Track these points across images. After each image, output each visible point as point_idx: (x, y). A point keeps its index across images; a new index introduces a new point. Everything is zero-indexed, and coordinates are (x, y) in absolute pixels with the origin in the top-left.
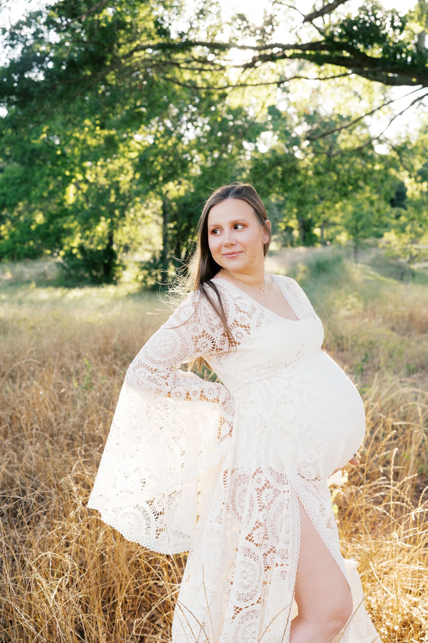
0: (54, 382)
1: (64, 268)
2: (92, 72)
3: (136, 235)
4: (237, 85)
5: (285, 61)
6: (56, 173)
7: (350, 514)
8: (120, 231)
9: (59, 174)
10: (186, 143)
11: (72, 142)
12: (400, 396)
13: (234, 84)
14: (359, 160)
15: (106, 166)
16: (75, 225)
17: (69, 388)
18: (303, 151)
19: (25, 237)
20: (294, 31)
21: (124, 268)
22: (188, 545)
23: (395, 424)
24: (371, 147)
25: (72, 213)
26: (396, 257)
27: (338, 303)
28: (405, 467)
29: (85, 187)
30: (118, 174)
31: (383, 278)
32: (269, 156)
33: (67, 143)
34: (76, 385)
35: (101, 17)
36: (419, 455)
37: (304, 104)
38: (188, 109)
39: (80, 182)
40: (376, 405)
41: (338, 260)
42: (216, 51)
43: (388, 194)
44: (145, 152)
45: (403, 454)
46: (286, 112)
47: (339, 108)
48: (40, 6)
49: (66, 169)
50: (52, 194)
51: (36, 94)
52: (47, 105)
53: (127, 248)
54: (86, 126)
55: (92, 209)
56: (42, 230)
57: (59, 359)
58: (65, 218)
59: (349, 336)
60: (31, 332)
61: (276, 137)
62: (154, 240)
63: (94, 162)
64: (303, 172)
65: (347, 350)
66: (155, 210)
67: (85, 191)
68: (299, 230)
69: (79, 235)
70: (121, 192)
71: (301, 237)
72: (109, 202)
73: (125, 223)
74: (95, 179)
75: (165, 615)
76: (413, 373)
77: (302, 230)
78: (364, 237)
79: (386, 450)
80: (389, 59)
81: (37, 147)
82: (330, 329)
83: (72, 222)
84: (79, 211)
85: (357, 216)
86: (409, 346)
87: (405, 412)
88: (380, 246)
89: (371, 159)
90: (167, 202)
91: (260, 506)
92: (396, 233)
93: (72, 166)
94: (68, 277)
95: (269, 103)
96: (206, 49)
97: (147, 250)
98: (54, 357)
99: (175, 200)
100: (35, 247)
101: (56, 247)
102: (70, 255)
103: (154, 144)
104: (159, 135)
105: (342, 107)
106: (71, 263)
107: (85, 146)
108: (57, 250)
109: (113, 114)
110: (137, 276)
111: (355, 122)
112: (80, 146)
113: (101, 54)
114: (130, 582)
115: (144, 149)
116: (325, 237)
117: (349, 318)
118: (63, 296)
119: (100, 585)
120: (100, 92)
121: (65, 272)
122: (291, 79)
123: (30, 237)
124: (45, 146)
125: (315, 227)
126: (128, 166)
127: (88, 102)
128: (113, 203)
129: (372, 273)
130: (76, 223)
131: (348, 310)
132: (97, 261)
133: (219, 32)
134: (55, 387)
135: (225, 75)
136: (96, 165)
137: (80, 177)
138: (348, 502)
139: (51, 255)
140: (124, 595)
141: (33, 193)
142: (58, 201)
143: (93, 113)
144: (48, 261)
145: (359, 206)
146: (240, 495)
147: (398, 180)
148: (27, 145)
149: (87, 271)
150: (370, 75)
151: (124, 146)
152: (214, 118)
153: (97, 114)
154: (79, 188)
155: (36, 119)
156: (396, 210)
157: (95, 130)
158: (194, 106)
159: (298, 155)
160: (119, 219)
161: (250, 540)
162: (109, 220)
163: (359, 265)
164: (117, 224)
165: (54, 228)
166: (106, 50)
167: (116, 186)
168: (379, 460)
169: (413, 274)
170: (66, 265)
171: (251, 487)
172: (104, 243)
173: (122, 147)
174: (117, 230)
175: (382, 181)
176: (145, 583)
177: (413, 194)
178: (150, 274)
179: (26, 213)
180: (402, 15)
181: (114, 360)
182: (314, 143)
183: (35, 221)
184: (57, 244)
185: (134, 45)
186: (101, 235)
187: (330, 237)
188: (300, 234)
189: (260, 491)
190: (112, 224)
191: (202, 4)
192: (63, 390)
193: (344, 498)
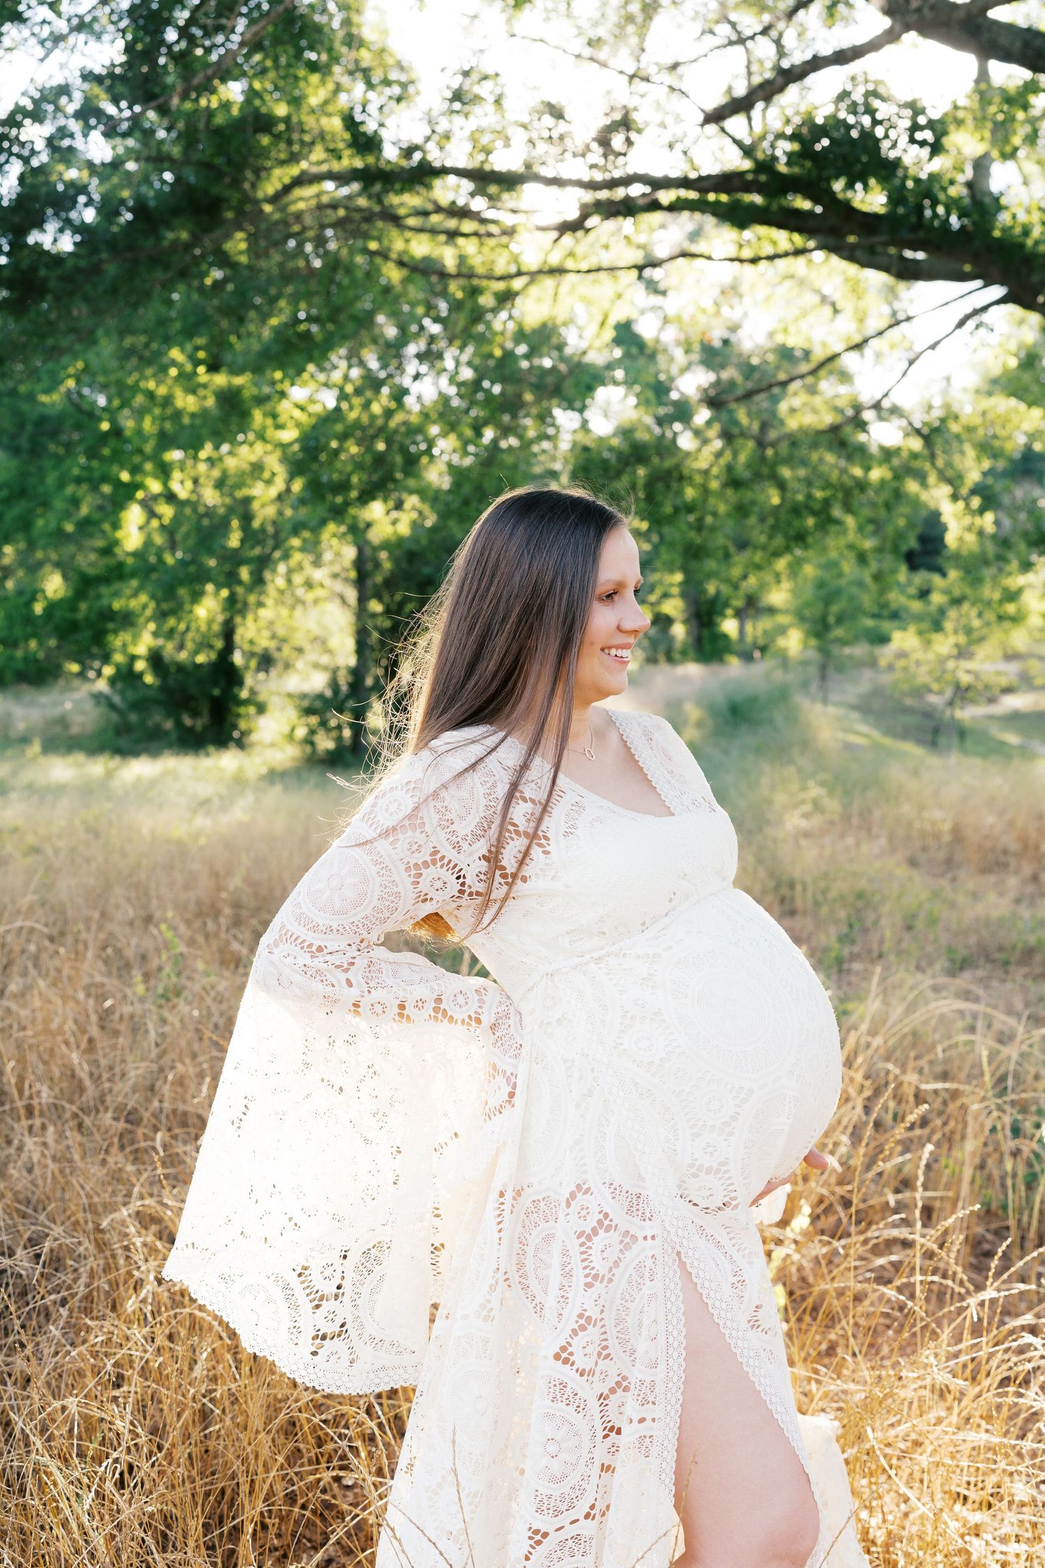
0: (86, 980)
1: (112, 706)
2: (192, 234)
3: (292, 629)
4: (540, 272)
5: (657, 217)
6: (97, 474)
7: (815, 1309)
8: (250, 617)
9: (105, 479)
10: (416, 408)
11: (139, 400)
12: (933, 1023)
13: (534, 268)
14: (830, 458)
15: (221, 459)
16: (140, 601)
17: (125, 997)
18: (697, 433)
19: (18, 631)
20: (679, 148)
21: (261, 709)
22: (411, 1370)
23: (924, 1087)
24: (862, 425)
25: (133, 575)
26: (920, 691)
27: (780, 798)
28: (951, 1194)
29: (167, 511)
30: (249, 481)
31: (888, 742)
32: (615, 442)
33: (125, 403)
34: (140, 989)
35: (214, 104)
36: (982, 1166)
37: (702, 319)
38: (422, 328)
39: (155, 498)
40: (877, 1041)
41: (782, 695)
42: (493, 189)
43: (900, 536)
44: (314, 427)
45: (943, 1161)
46: (657, 341)
47: (785, 330)
48: (66, 73)
49: (122, 468)
50: (85, 526)
51: (52, 284)
52: (80, 310)
53: (266, 661)
54: (173, 363)
55: (183, 563)
56: (58, 614)
57: (100, 928)
58: (117, 586)
59: (809, 880)
60: (29, 860)
61: (633, 400)
62: (334, 643)
63: (191, 452)
64: (698, 479)
65: (805, 913)
66: (337, 569)
67: (166, 521)
68: (686, 622)
69: (152, 626)
70: (256, 524)
71: (690, 641)
72: (225, 548)
73: (262, 598)
74: (193, 491)
75: (361, 1556)
76: (962, 968)
77: (694, 622)
78: (844, 643)
79: (902, 1154)
80: (906, 216)
81: (50, 412)
82: (760, 861)
83: (135, 595)
84: (153, 569)
85: (827, 593)
86: (952, 905)
87: (947, 1061)
88: (883, 662)
89: (859, 453)
90: (368, 552)
91: (587, 1276)
92: (920, 633)
93: (137, 459)
94: (123, 729)
95: (618, 316)
96: (467, 185)
97: (316, 666)
98: (87, 920)
99: (386, 545)
100: (41, 655)
101: (93, 657)
102: (127, 676)
103: (337, 409)
104: (349, 389)
105: (792, 329)
106: (130, 694)
107: (169, 411)
108: (96, 664)
109: (239, 337)
110: (293, 730)
111: (822, 365)
112: (157, 411)
113: (215, 190)
114: (272, 1474)
115: (314, 421)
116: (749, 639)
117: (807, 835)
118: (109, 775)
119: (199, 1483)
120: (208, 281)
121: (115, 717)
122: (672, 258)
123: (29, 630)
124: (71, 410)
125: (724, 616)
126: (274, 463)
127: (178, 306)
128: (236, 550)
129: (864, 728)
130: (143, 598)
131: (806, 816)
132: (194, 690)
133: (499, 144)
134: (88, 995)
135: (514, 247)
136: (195, 458)
137: (155, 486)
138: (811, 1279)
139: (81, 675)
140: (261, 1506)
141: (40, 522)
142: (100, 543)
143: (189, 333)
144: (72, 690)
145: (831, 565)
146: (537, 1250)
147: (926, 505)
148: (25, 407)
149: (168, 715)
150: (859, 254)
151: (265, 415)
152: (486, 349)
153: (200, 335)
154: (152, 514)
155: (50, 342)
156: (920, 578)
157: (195, 373)
158: (437, 320)
159: (686, 442)
160: (250, 589)
161: (566, 1361)
162: (225, 593)
163: (831, 710)
164: (245, 604)
165: (90, 608)
166: (227, 180)
167: (243, 509)
168: (885, 1176)
169: (962, 733)
170: (117, 699)
171: (566, 1228)
172: (211, 647)
173: (258, 416)
174: (244, 617)
175: (888, 506)
176: (312, 1478)
177: (961, 539)
178: (323, 724)
179: (21, 573)
180: (935, 115)
181: (234, 931)
182: (724, 415)
183: (43, 591)
184: (95, 650)
185: (295, 171)
186: (203, 628)
187: (761, 642)
188: (688, 633)
189: (586, 1238)
190: (232, 602)
191: (459, 78)
192: (108, 1003)
193: (800, 1269)
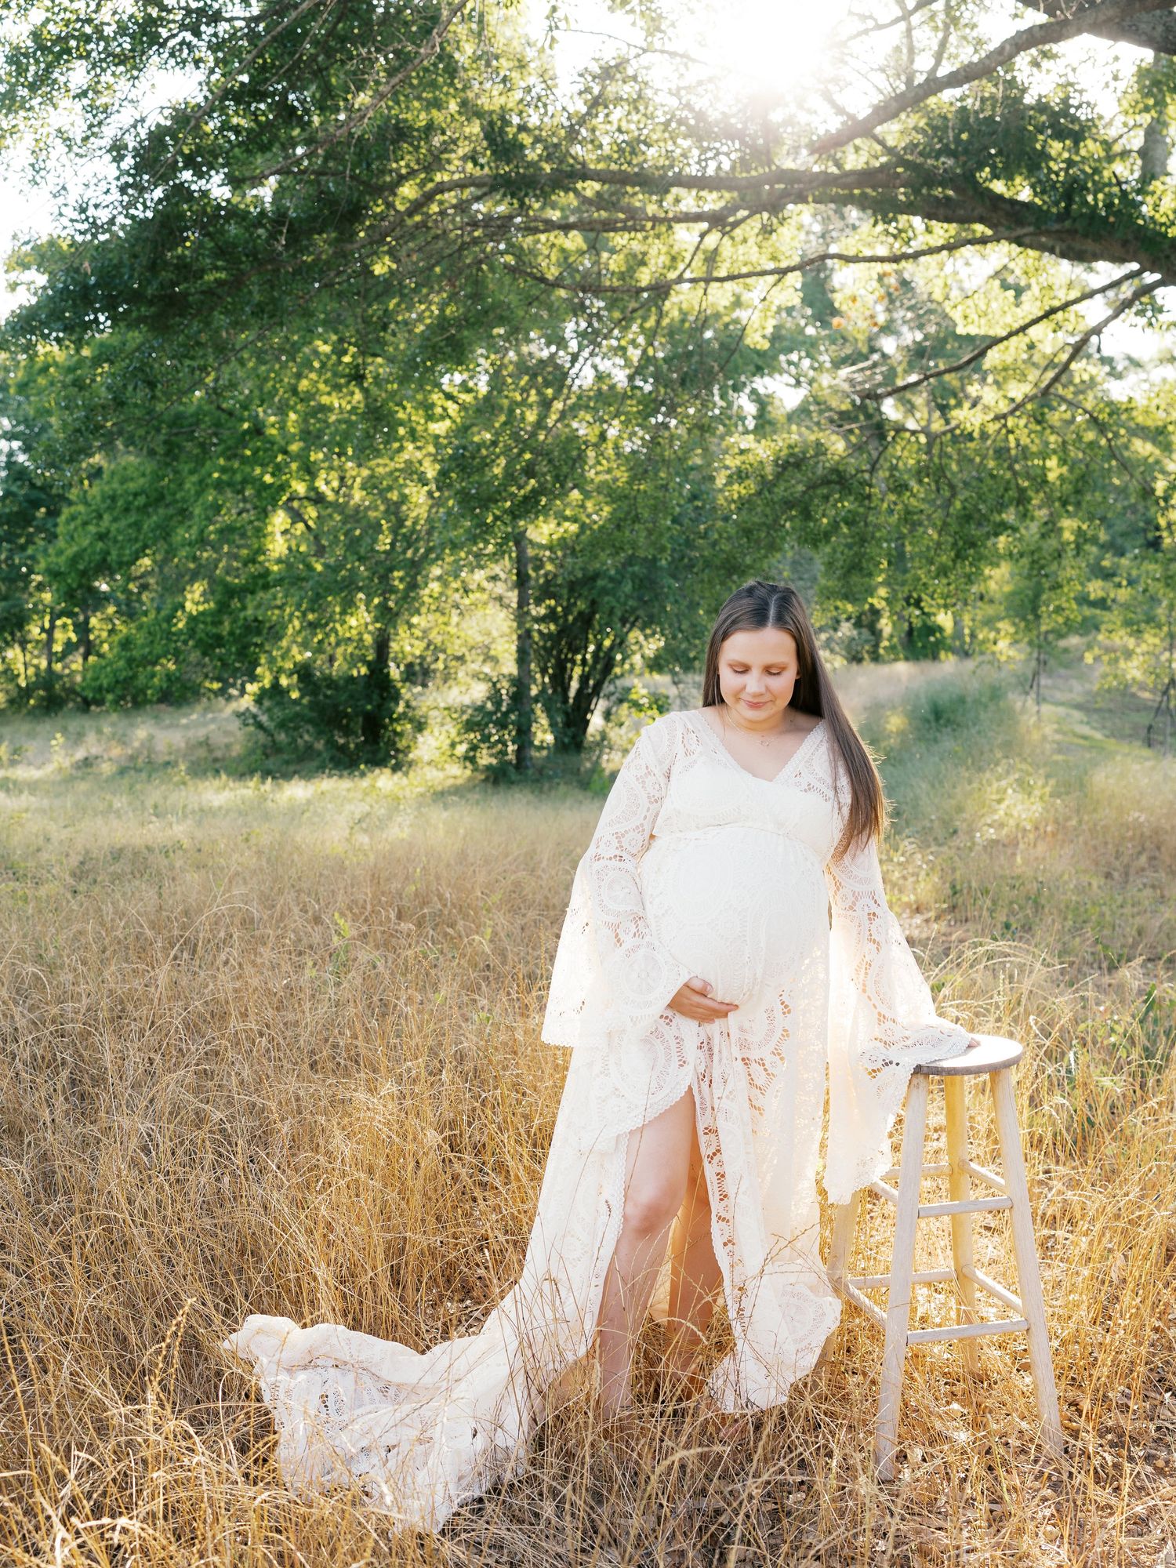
1: (258, 725)
3: (448, 637)
6: (238, 477)
8: (403, 626)
9: (249, 481)
19: (158, 648)
21: (420, 726)
25: (280, 583)
29: (312, 513)
33: (266, 400)
39: (300, 500)
41: (996, 694)
49: (263, 468)
50: (227, 532)
53: (423, 674)
55: (332, 569)
56: (201, 628)
58: (261, 596)
62: (496, 650)
63: (337, 450)
66: (496, 570)
67: (314, 524)
69: (300, 639)
70: (407, 524)
71: (899, 637)
72: (375, 553)
73: (416, 605)
74: (339, 491)
84: (301, 577)
93: (281, 460)
94: (272, 749)
97: (476, 676)
100: (179, 673)
101: (235, 674)
102: (273, 693)
103: (491, 396)
104: (504, 374)
106: (277, 712)
107: (310, 407)
108: (238, 682)
110: (453, 747)
112: (301, 406)
115: (466, 413)
116: (964, 633)
118: (263, 797)
121: (262, 737)
124: (210, 410)
125: (939, 607)
128: (386, 554)
130: (290, 608)
132: (346, 707)
136: (341, 455)
137: (300, 488)
139: (222, 692)
141: (180, 531)
142: (243, 551)
143: (331, 322)
144: (214, 708)
149: (319, 734)
154: (296, 517)
160: (403, 596)
162: (376, 602)
163: (1046, 709)
164: (398, 613)
165: (234, 622)
167: (395, 511)
170: (264, 718)
172: (364, 660)
174: (398, 628)
178: (486, 738)
179: (160, 585)
183: (184, 606)
184: (238, 666)
186: (355, 638)
188: (896, 626)
190: (383, 611)
